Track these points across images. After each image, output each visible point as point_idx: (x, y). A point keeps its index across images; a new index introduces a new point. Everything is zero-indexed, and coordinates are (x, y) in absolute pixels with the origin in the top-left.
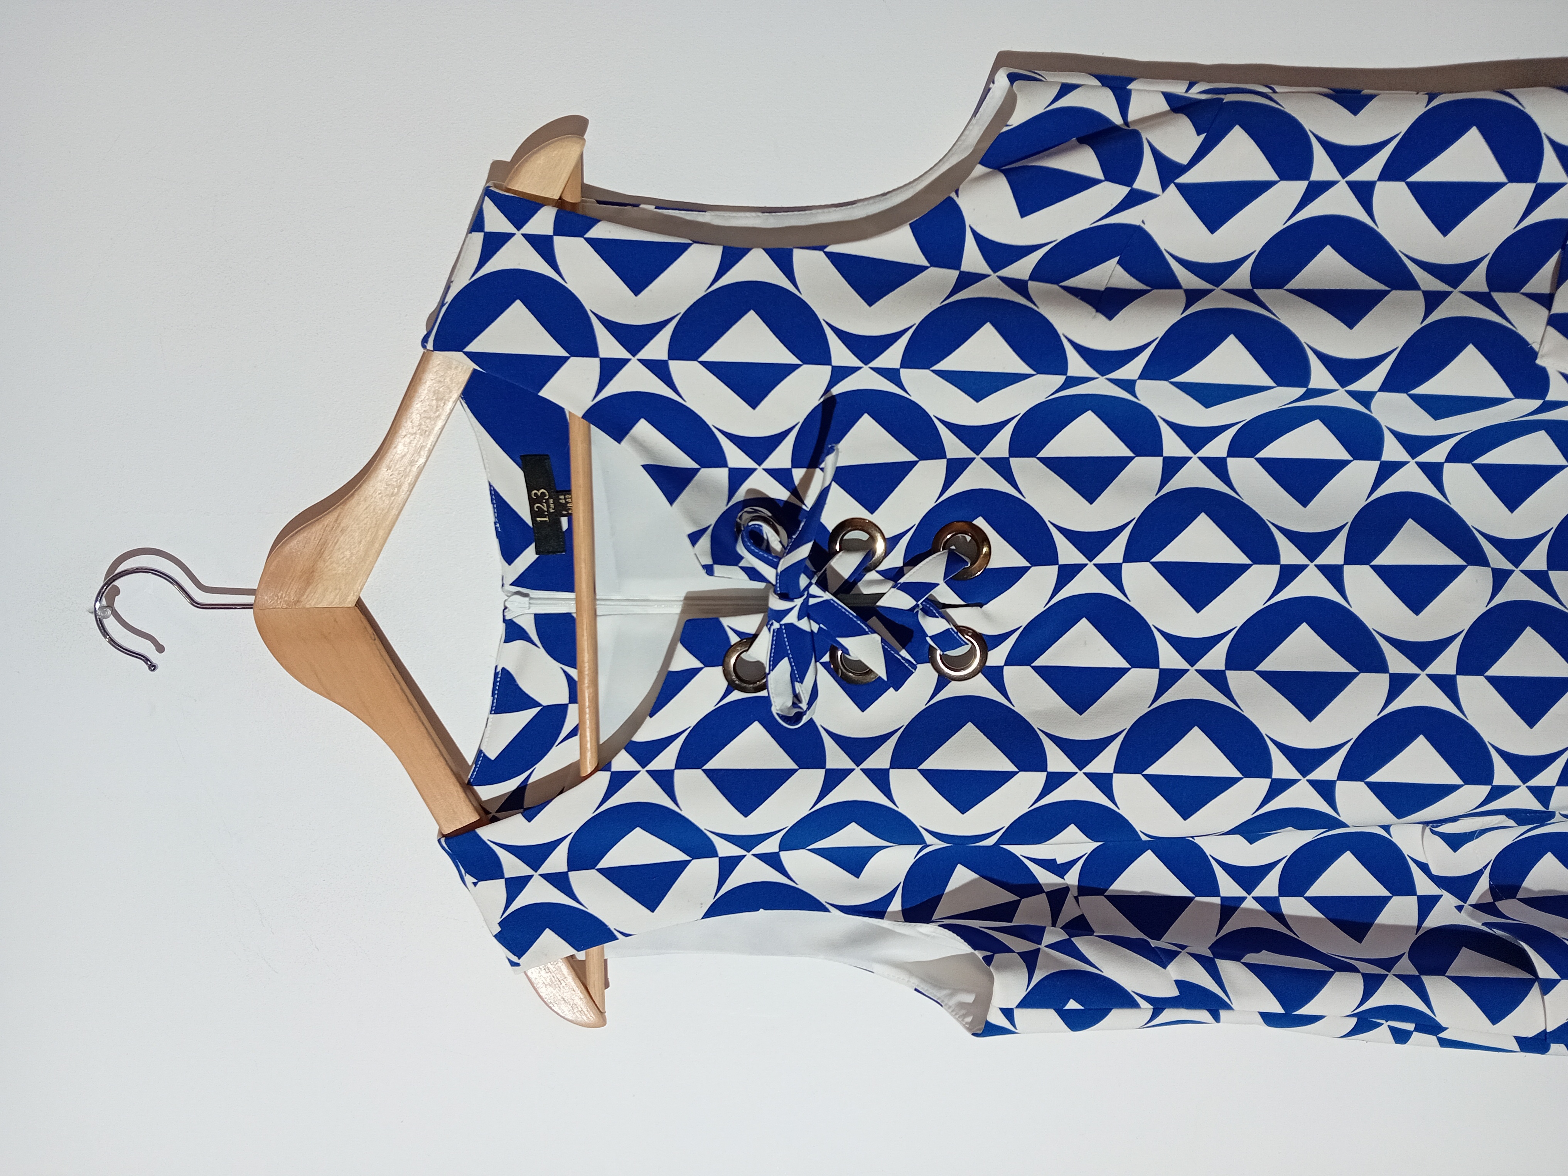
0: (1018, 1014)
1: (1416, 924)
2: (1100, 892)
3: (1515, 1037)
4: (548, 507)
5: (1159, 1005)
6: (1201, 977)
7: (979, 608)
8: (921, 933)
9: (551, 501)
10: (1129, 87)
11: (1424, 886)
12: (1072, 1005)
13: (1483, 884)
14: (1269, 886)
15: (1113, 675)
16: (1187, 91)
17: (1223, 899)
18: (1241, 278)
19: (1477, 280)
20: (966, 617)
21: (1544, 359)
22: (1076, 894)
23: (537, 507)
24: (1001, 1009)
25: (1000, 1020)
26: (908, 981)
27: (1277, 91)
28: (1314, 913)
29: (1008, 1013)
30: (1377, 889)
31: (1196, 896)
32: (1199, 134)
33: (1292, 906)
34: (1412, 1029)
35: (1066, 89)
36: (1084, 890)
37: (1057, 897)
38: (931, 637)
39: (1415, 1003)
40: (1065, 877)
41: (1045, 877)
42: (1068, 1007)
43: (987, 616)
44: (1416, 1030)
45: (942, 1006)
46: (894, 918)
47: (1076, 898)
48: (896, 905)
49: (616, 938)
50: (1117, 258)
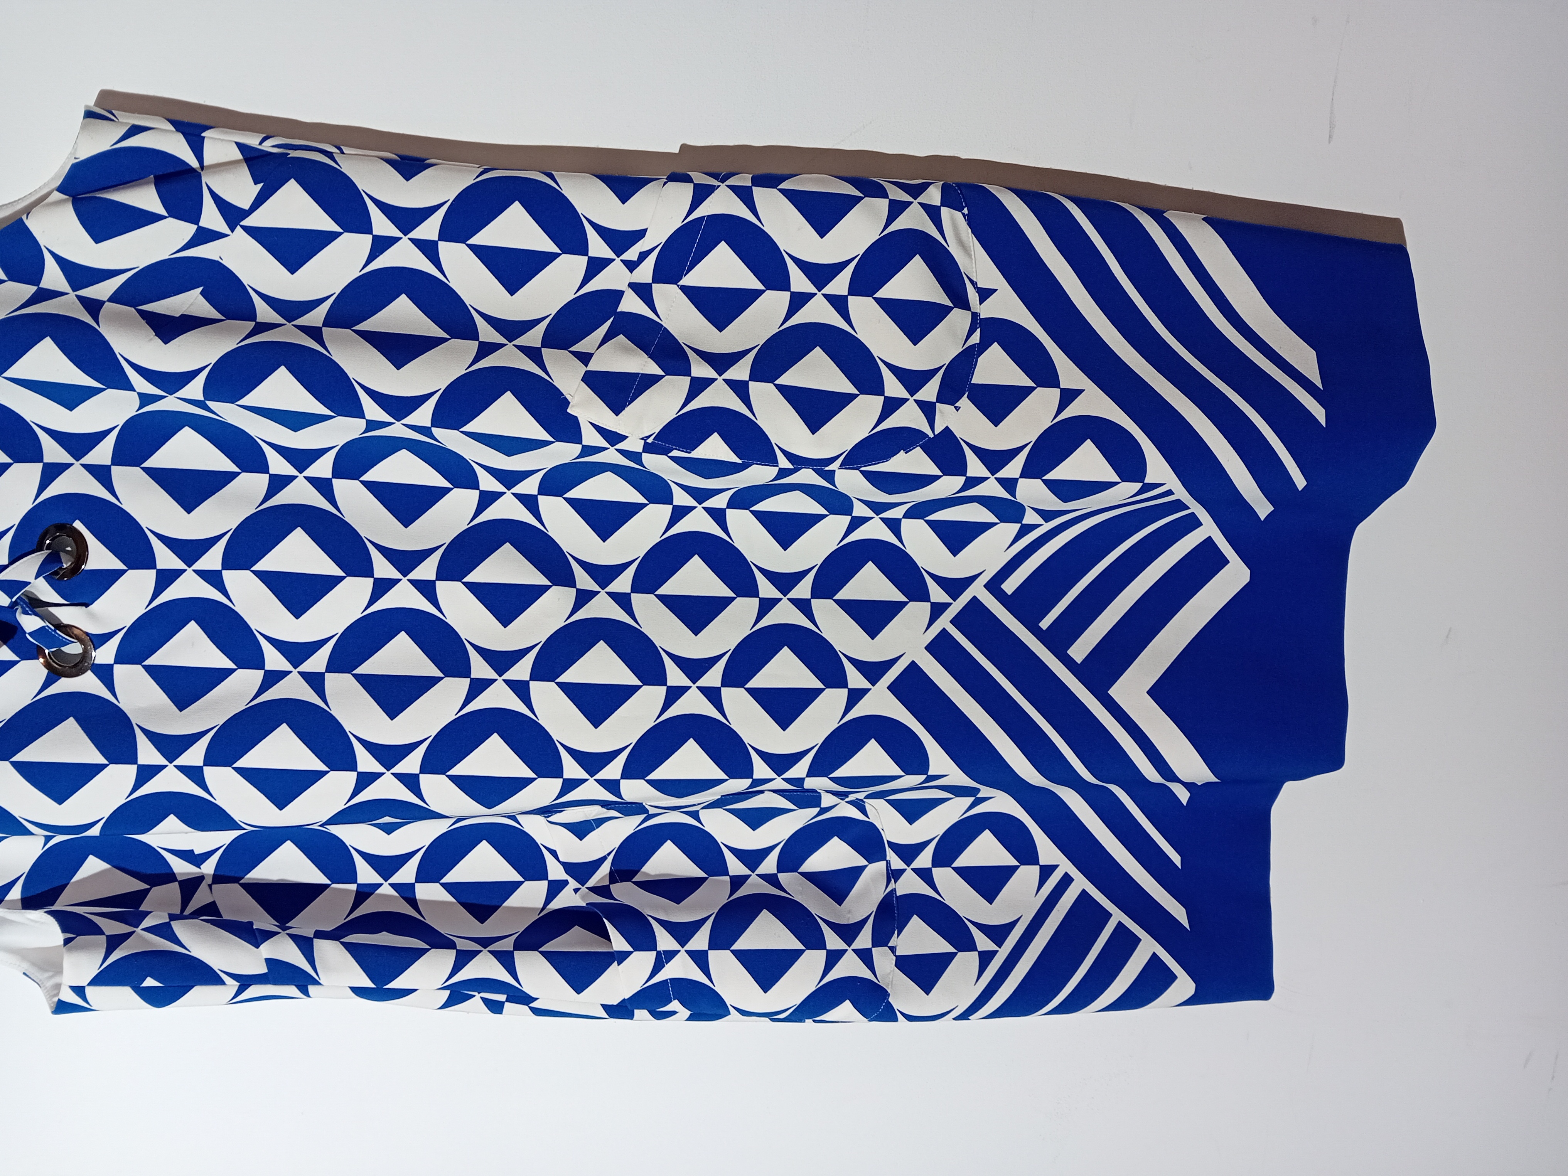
0: (90, 992)
1: (541, 906)
2: (235, 880)
3: (602, 1005)
5: (245, 982)
6: (293, 955)
7: (84, 608)
8: (29, 919)
10: (203, 135)
11: (556, 872)
12: (150, 982)
13: (605, 869)
14: (407, 874)
15: (219, 676)
16: (261, 143)
17: (359, 885)
18: (316, 317)
20: (68, 615)
21: (574, 409)
22: (210, 883)
24: (70, 987)
25: (73, 998)
26: (19, 966)
27: (345, 152)
28: (448, 898)
29: (79, 991)
30: (510, 874)
31: (333, 883)
32: (256, 183)
33: (426, 892)
34: (504, 1000)
35: (135, 130)
36: (218, 878)
37: (190, 886)
38: (29, 634)
39: (503, 975)
40: (201, 867)
41: (181, 867)
42: (145, 984)
43: (93, 616)
44: (507, 1000)
45: (40, 987)
46: (11, 906)
47: (210, 886)
48: (15, 894)
50: (201, 288)
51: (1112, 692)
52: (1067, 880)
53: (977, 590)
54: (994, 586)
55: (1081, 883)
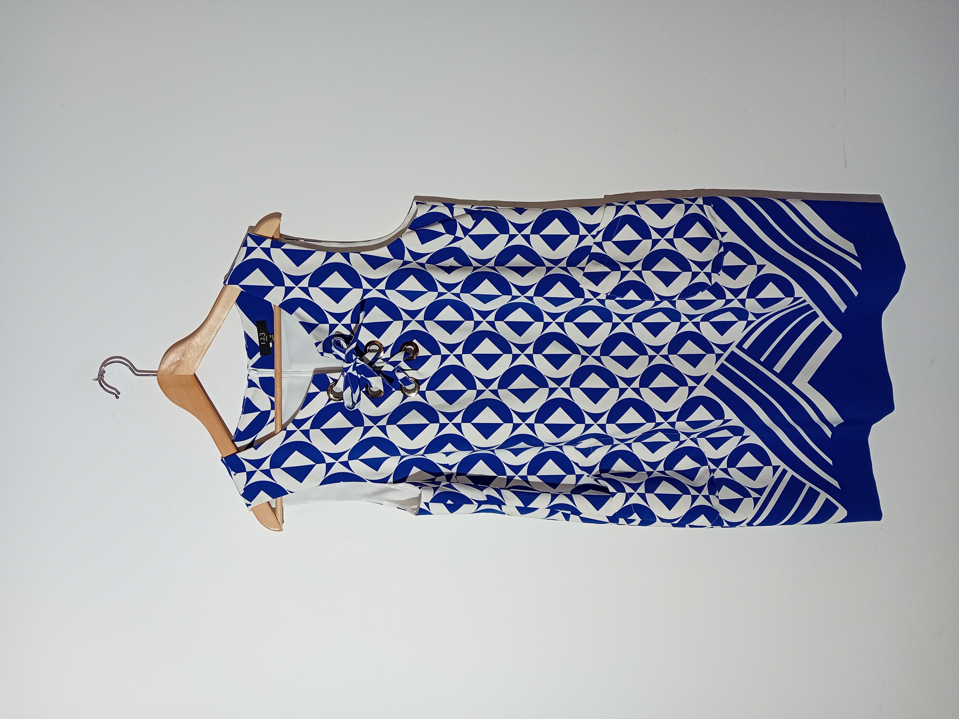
0: (431, 505)
1: (575, 483)
2: (464, 474)
3: (607, 517)
4: (265, 339)
5: (480, 503)
6: (495, 494)
7: (416, 370)
8: (399, 487)
9: (266, 337)
10: (453, 207)
11: (578, 471)
12: (449, 502)
13: (597, 469)
14: (524, 472)
15: (461, 393)
16: (471, 208)
17: (507, 476)
18: (492, 263)
19: (564, 264)
20: (412, 373)
21: (582, 285)
22: (456, 476)
23: (261, 339)
24: (425, 503)
25: (424, 507)
26: (395, 505)
27: (498, 208)
28: (539, 480)
29: (427, 504)
30: (561, 472)
31: (498, 475)
32: (473, 220)
33: (531, 478)
34: (570, 513)
35: (433, 207)
36: (458, 474)
37: (449, 477)
38: (400, 381)
39: (569, 503)
40: (452, 470)
41: (444, 470)
42: (447, 503)
43: (419, 373)
44: (571, 514)
45: (406, 510)
46: (391, 483)
47: (456, 477)
48: (391, 480)
49: (288, 494)
50: (453, 258)
51: (794, 383)
52: (784, 472)
53: (733, 348)
54: (740, 346)
55: (791, 472)
